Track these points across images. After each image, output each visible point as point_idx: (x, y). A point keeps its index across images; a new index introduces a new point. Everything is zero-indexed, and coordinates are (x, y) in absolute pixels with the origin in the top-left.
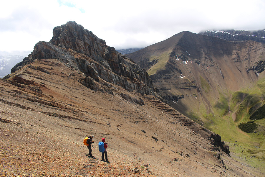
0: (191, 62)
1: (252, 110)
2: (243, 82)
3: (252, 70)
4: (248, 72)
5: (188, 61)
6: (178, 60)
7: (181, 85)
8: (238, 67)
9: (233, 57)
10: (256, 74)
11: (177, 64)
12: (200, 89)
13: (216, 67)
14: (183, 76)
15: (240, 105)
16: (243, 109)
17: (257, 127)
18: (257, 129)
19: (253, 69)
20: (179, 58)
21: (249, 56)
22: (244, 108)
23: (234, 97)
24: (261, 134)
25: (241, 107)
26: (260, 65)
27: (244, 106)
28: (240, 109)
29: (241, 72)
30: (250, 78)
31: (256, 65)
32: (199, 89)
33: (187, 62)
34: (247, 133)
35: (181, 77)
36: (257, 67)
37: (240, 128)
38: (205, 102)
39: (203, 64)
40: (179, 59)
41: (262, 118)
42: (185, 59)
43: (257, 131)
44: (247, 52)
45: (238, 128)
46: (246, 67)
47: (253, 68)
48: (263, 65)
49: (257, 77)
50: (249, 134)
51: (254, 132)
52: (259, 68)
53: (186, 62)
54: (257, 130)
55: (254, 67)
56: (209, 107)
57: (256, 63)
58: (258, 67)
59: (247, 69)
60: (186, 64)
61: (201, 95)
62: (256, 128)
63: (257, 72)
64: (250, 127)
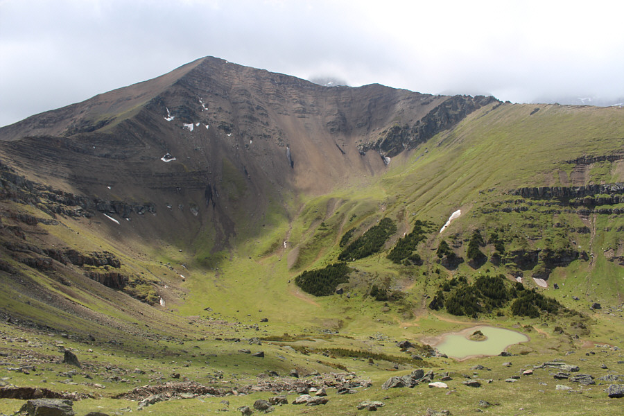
0: (207, 127)
1: (350, 236)
2: (346, 176)
3: (374, 149)
4: (364, 155)
5: (198, 125)
6: (169, 119)
7: (158, 178)
8: (338, 142)
9: (329, 121)
10: (383, 158)
11: (161, 128)
12: (215, 191)
13: (278, 142)
14: (171, 158)
15: (320, 227)
16: (325, 236)
17: (348, 275)
18: (348, 282)
19: (376, 148)
20: (172, 115)
21: (369, 118)
22: (327, 235)
23: (309, 209)
24: (356, 295)
25: (322, 231)
26: (395, 136)
27: (329, 228)
28: (317, 236)
29: (343, 153)
30: (367, 167)
31: (384, 137)
32: (213, 191)
33: (195, 126)
34: (317, 296)
35: (163, 159)
36: (386, 141)
37: (299, 285)
38: (220, 225)
39: (241, 132)
40: (172, 118)
41: (371, 254)
42: (193, 118)
43: (347, 288)
44: (366, 110)
45: (293, 286)
46: (360, 143)
47: (377, 145)
48: (401, 136)
49: (385, 164)
50: (322, 298)
51: (338, 292)
52: (392, 143)
53: (191, 127)
54: (346, 285)
55: (379, 141)
56: (225, 237)
57: (385, 132)
58: (390, 142)
59: (362, 147)
60: (192, 129)
61: (214, 206)
62: (346, 280)
63: (387, 153)
64: (328, 278)
